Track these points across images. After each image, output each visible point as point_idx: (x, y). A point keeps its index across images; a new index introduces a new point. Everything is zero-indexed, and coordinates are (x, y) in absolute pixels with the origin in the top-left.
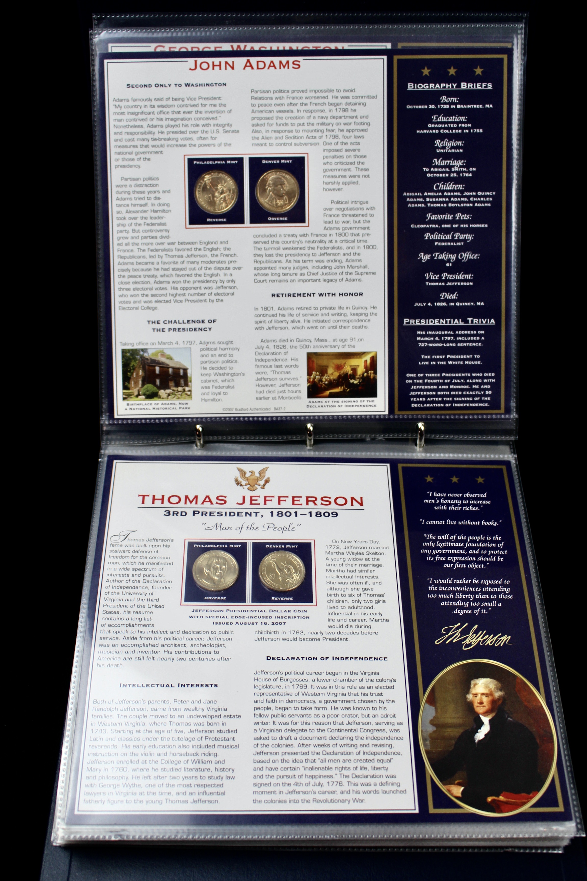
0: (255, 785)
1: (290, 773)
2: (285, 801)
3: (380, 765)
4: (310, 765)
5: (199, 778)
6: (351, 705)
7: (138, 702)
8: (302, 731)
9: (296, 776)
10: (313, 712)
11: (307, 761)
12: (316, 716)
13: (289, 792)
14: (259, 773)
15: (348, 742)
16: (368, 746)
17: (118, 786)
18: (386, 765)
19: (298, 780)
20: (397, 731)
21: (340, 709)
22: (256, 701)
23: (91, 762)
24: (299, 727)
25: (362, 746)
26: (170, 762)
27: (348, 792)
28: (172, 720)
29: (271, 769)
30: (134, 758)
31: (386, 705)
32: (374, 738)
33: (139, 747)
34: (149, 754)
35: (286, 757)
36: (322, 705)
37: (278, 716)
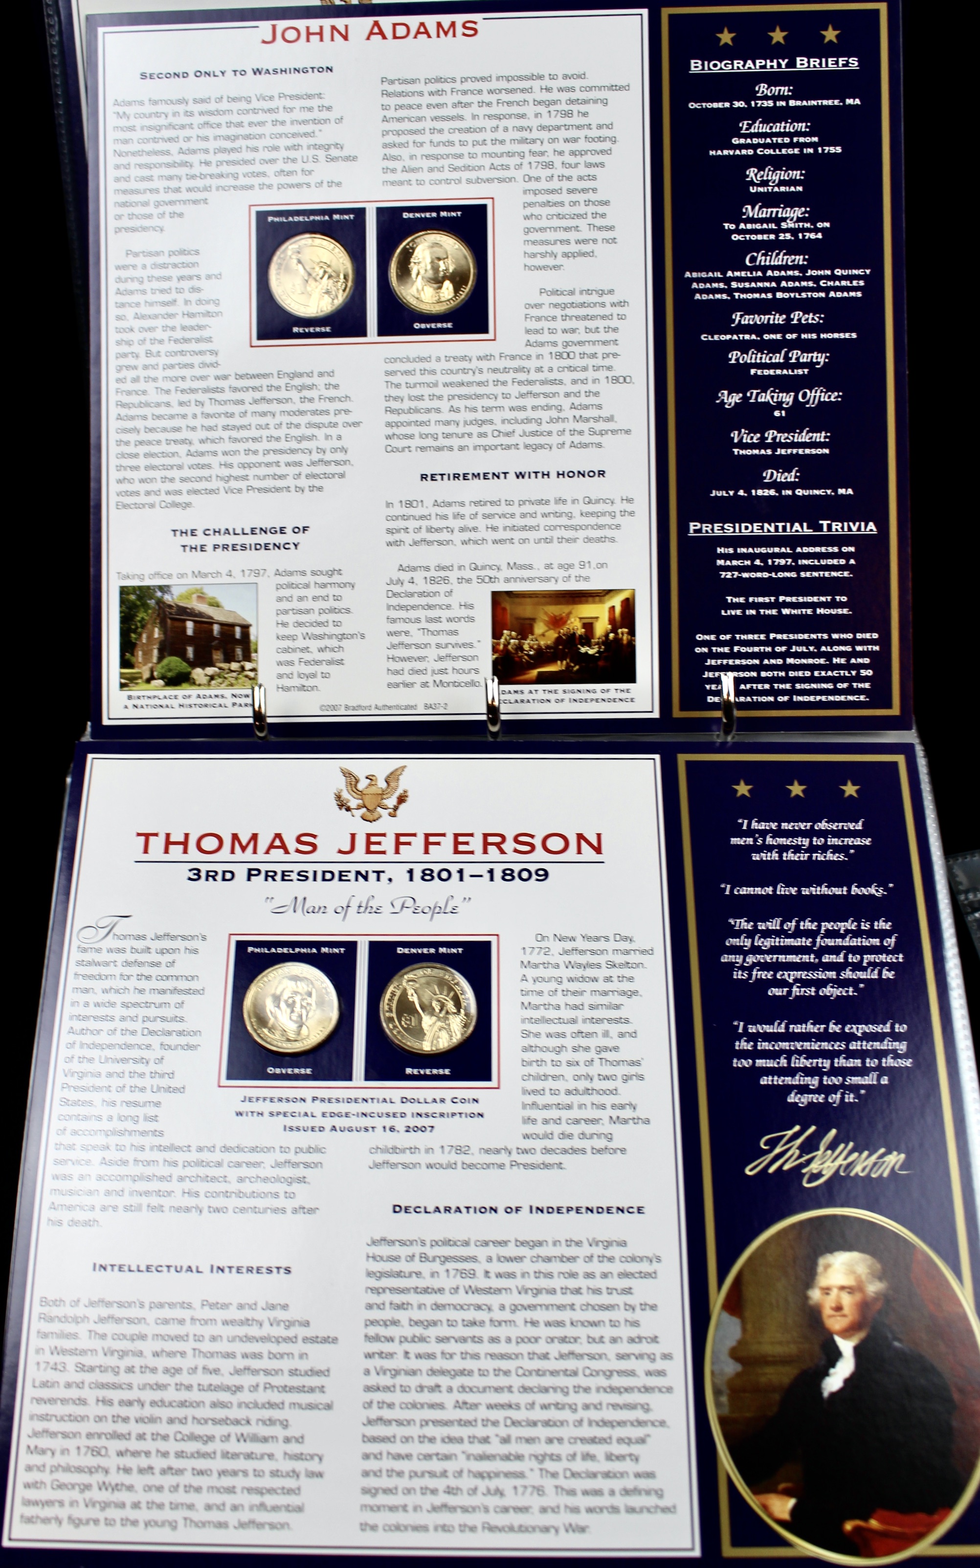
0: (366, 1491)
1: (436, 1466)
2: (424, 1528)
3: (623, 1449)
4: (478, 1449)
5: (251, 1473)
6: (565, 1316)
7: (130, 1304)
8: (462, 1373)
9: (450, 1474)
10: (486, 1332)
11: (472, 1439)
12: (494, 1340)
13: (435, 1509)
14: (372, 1465)
15: (559, 1397)
16: (597, 1407)
17: (87, 1487)
18: (635, 1449)
19: (452, 1482)
20: (661, 1373)
21: (542, 1324)
22: (370, 1307)
23: (36, 1434)
24: (457, 1364)
25: (586, 1407)
26: (193, 1437)
27: (555, 1510)
28: (197, 1345)
29: (398, 1457)
30: (122, 1428)
31: (638, 1315)
32: (613, 1389)
33: (130, 1403)
34: (152, 1420)
35: (430, 1431)
36: (506, 1315)
37: (414, 1339)
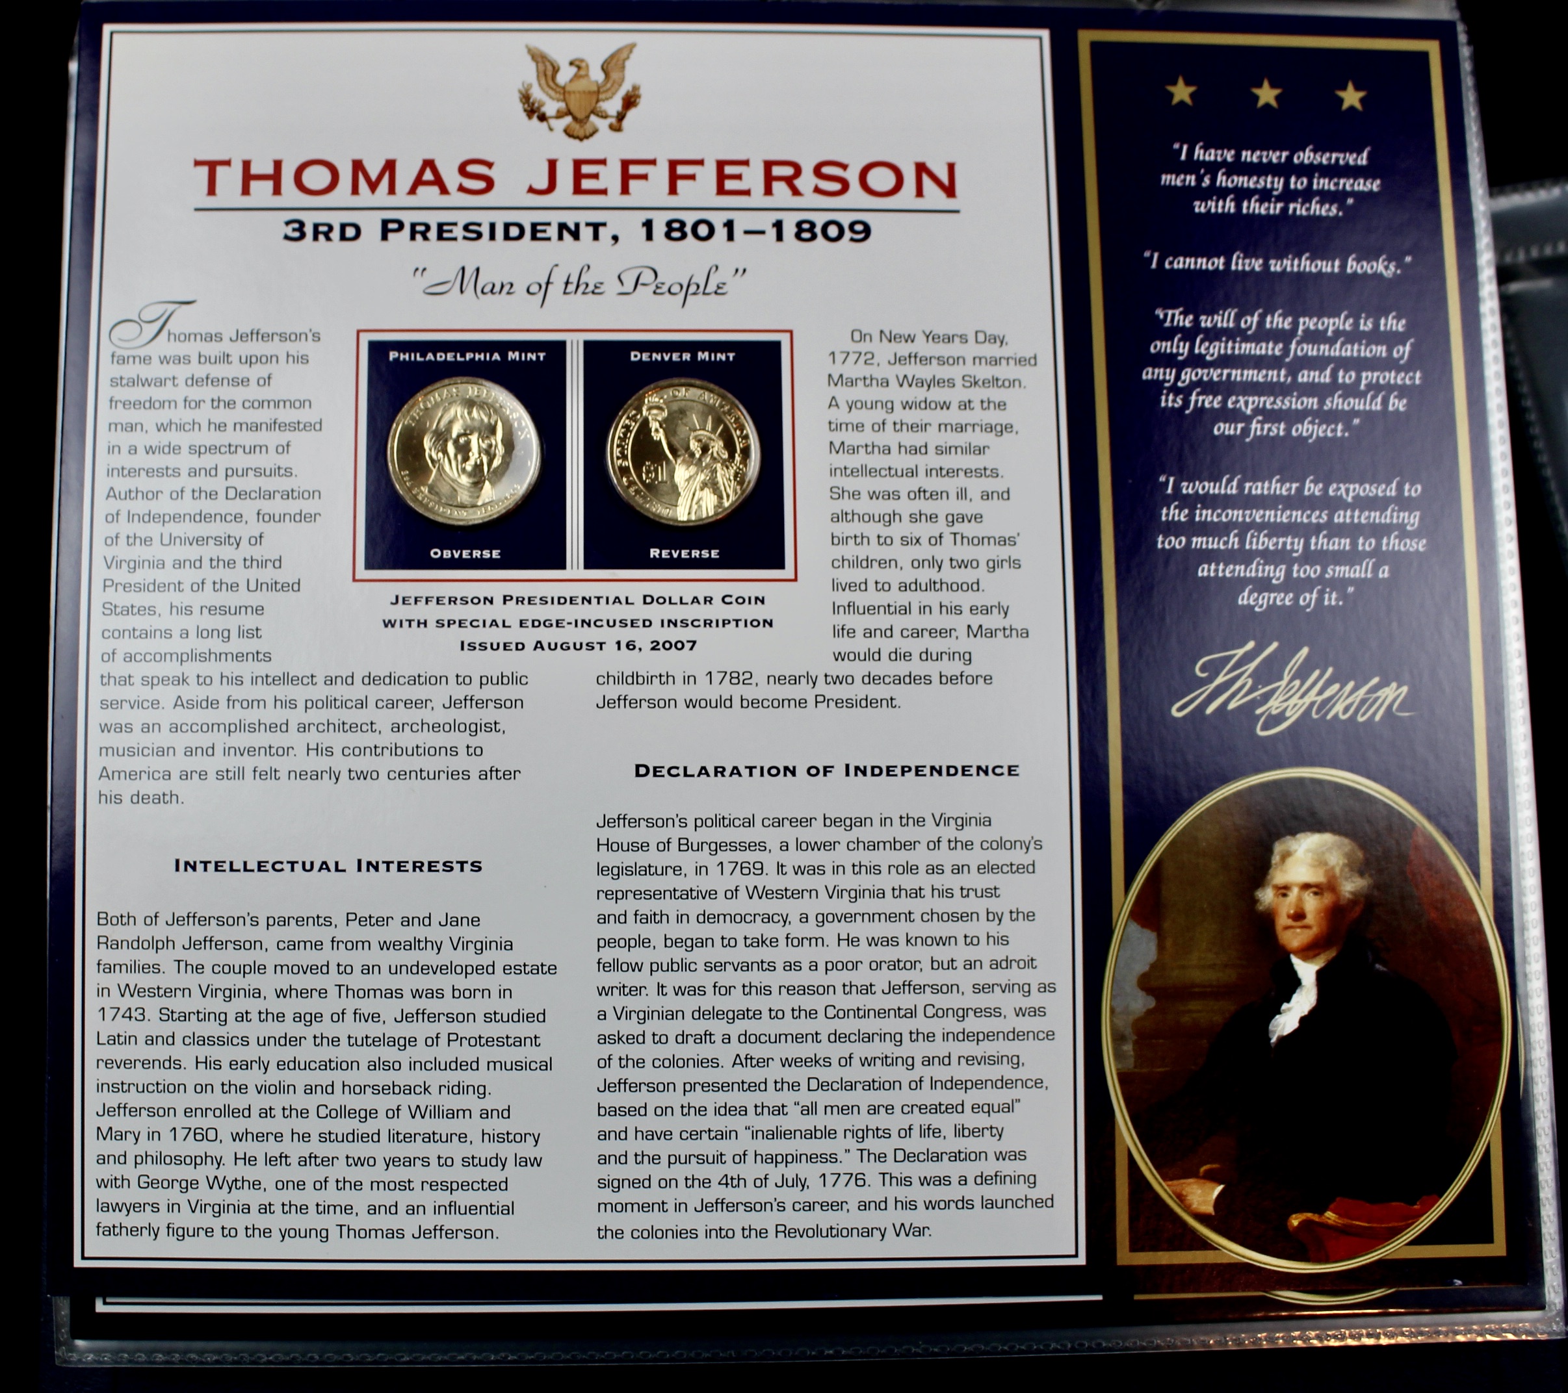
0: (603, 1184)
1: (707, 1147)
2: (693, 1234)
3: (981, 1120)
4: (768, 1122)
5: (434, 1161)
6: (899, 929)
7: (236, 921)
8: (745, 1014)
9: (728, 1158)
10: (781, 954)
11: (760, 1109)
12: (790, 966)
13: (705, 1207)
14: (613, 1147)
15: (888, 1048)
16: (945, 1060)
17: (193, 1184)
18: (997, 1120)
19: (732, 1170)
20: (1038, 1012)
21: (863, 942)
22: (603, 919)
23: (107, 1111)
24: (737, 1001)
25: (928, 1061)
26: (344, 1112)
27: (881, 1206)
28: (343, 979)
29: (652, 1135)
30: (236, 1100)
31: (1007, 928)
32: (966, 1036)
33: (247, 1065)
34: (281, 1089)
35: (697, 1098)
36: (810, 930)
37: (671, 967)
